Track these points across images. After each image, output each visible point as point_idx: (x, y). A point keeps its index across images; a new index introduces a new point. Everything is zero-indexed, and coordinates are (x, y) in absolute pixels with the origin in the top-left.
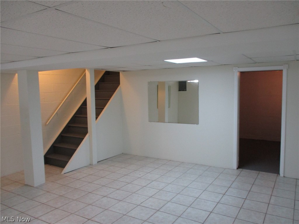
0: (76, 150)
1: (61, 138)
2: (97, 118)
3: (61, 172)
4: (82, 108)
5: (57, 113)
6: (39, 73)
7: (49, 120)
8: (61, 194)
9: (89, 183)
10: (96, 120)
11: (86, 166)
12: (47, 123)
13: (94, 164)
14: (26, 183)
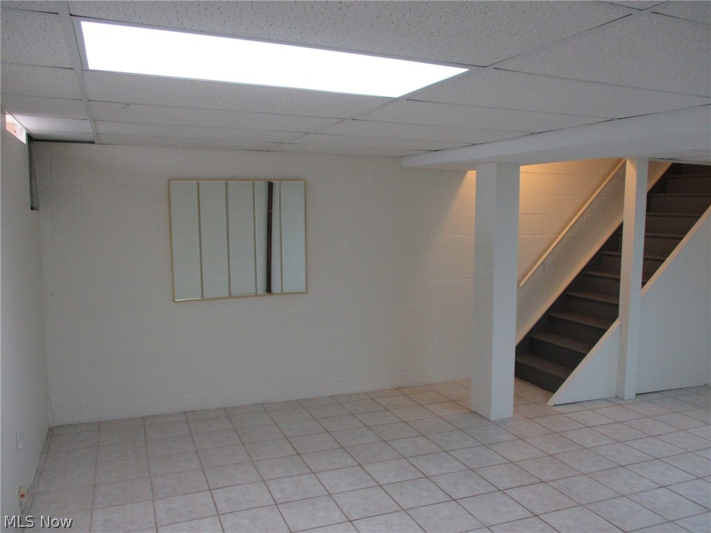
0: (584, 355)
1: (548, 322)
2: (644, 284)
3: (547, 401)
4: (603, 255)
5: (543, 263)
6: (522, 168)
7: (525, 276)
8: (551, 452)
9: (618, 441)
10: (642, 287)
11: (605, 397)
12: (521, 284)
13: (626, 398)
14: (473, 410)
